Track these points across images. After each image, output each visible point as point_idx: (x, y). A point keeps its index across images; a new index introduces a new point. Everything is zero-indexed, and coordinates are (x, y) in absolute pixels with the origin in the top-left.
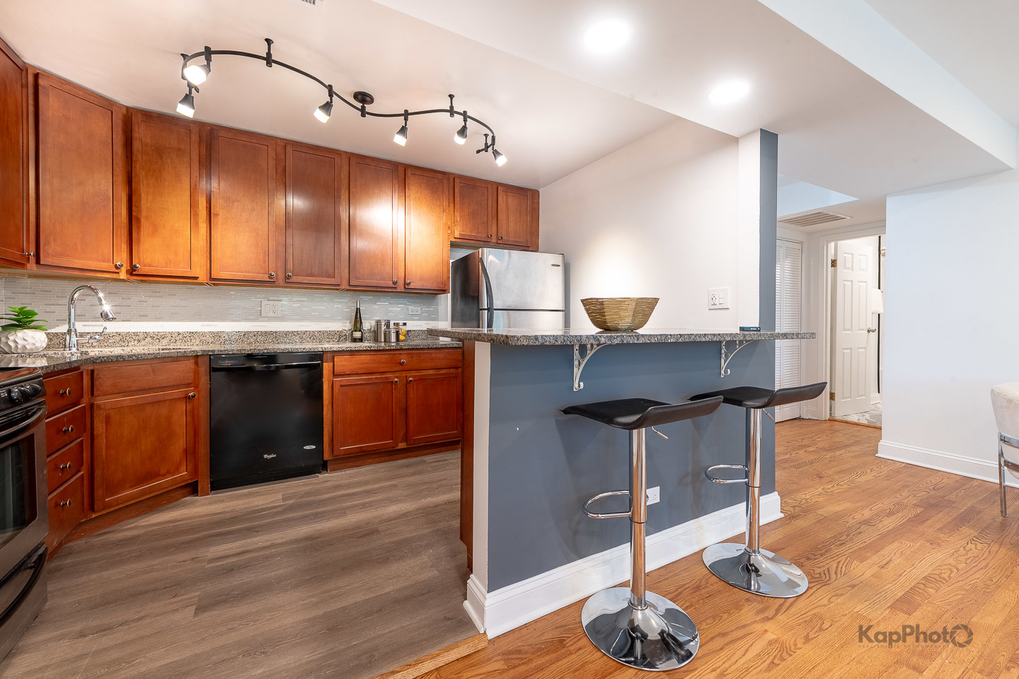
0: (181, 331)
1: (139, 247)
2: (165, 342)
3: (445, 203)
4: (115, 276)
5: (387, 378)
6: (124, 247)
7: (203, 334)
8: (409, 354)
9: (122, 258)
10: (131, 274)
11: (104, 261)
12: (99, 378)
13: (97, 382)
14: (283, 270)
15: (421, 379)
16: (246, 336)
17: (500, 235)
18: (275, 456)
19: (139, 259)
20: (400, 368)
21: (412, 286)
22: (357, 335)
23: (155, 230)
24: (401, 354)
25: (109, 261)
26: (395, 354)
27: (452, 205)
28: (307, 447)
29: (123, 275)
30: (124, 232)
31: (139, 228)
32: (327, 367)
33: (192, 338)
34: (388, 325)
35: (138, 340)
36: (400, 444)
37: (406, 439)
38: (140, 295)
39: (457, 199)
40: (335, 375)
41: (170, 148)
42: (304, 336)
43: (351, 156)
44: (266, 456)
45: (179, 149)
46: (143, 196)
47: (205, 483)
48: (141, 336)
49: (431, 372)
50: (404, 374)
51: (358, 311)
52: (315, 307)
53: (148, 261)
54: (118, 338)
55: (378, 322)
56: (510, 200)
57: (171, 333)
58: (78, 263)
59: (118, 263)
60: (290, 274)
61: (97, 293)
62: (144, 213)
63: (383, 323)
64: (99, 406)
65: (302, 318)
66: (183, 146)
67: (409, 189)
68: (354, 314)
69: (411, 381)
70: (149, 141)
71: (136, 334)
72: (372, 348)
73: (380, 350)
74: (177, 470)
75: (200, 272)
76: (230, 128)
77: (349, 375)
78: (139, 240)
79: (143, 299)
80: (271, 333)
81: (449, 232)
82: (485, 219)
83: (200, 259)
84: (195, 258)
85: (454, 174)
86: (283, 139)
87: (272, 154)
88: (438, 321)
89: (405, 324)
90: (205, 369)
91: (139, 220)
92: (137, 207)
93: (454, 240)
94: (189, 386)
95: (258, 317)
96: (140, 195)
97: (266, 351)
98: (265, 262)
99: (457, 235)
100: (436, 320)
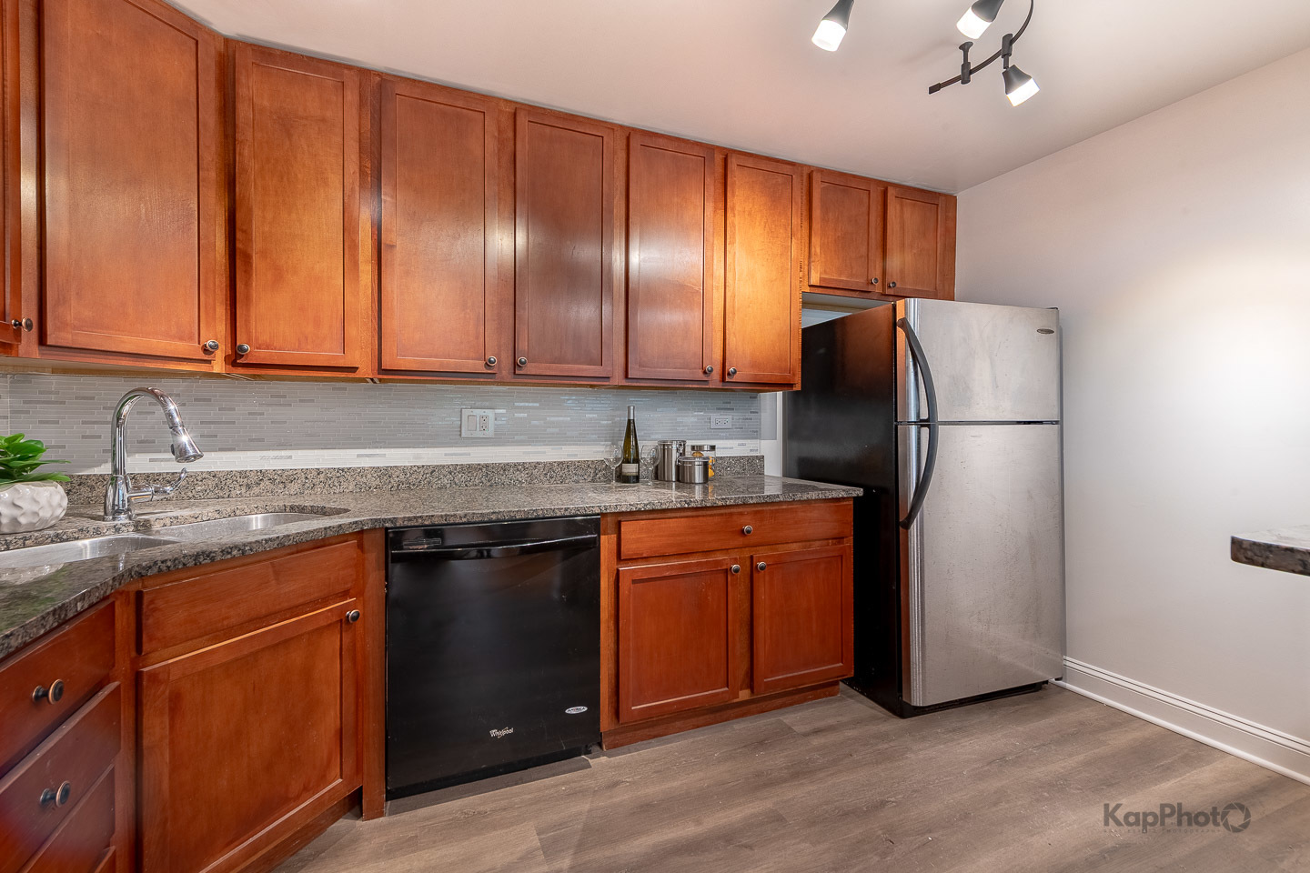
0: (321, 466)
1: (248, 310)
2: (294, 488)
3: (796, 221)
4: (203, 368)
5: (717, 563)
6: (221, 312)
7: (361, 472)
8: (756, 513)
9: (216, 334)
10: (234, 364)
11: (181, 339)
12: (155, 610)
13: (151, 621)
14: (511, 352)
15: (778, 563)
16: (436, 474)
17: (890, 280)
18: (511, 731)
19: (248, 332)
20: (740, 541)
21: (736, 378)
22: (631, 469)
23: (278, 276)
24: (741, 514)
25: (191, 338)
26: (731, 514)
27: (806, 222)
28: (572, 711)
29: (218, 366)
30: (221, 281)
31: (248, 272)
32: (607, 542)
33: (341, 480)
34: (683, 452)
35: (248, 485)
36: (741, 693)
37: (750, 683)
38: (251, 400)
39: (816, 212)
40: (621, 559)
41: (306, 118)
42: (534, 472)
43: (630, 135)
44: (494, 733)
45: (323, 120)
46: (257, 213)
47: (374, 789)
48: (254, 479)
49: (795, 547)
50: (748, 552)
51: (631, 425)
52: (552, 419)
53: (265, 338)
54: (211, 483)
55: (665, 446)
56: (907, 213)
57: (305, 471)
59: (210, 343)
60: (523, 359)
61: (164, 405)
63: (673, 447)
64: (154, 676)
65: (533, 439)
66: (329, 114)
67: (733, 195)
68: (624, 431)
69: (762, 568)
70: (266, 103)
71: (243, 474)
72: (693, 505)
73: (706, 508)
74: (323, 780)
75: (360, 357)
76: (414, 81)
77: (646, 559)
78: (248, 298)
79: (257, 409)
80: (479, 467)
81: (801, 274)
82: (863, 250)
83: (361, 333)
84: (352, 331)
85: (810, 166)
86: (511, 101)
87: (491, 127)
88: (760, 439)
89: (713, 448)
90: (374, 556)
91: (248, 258)
92: (244, 232)
93: (808, 290)
94: (345, 594)
95: (456, 437)
96: (250, 210)
97: (494, 517)
98: (477, 338)
99: (815, 280)
100: (756, 438)
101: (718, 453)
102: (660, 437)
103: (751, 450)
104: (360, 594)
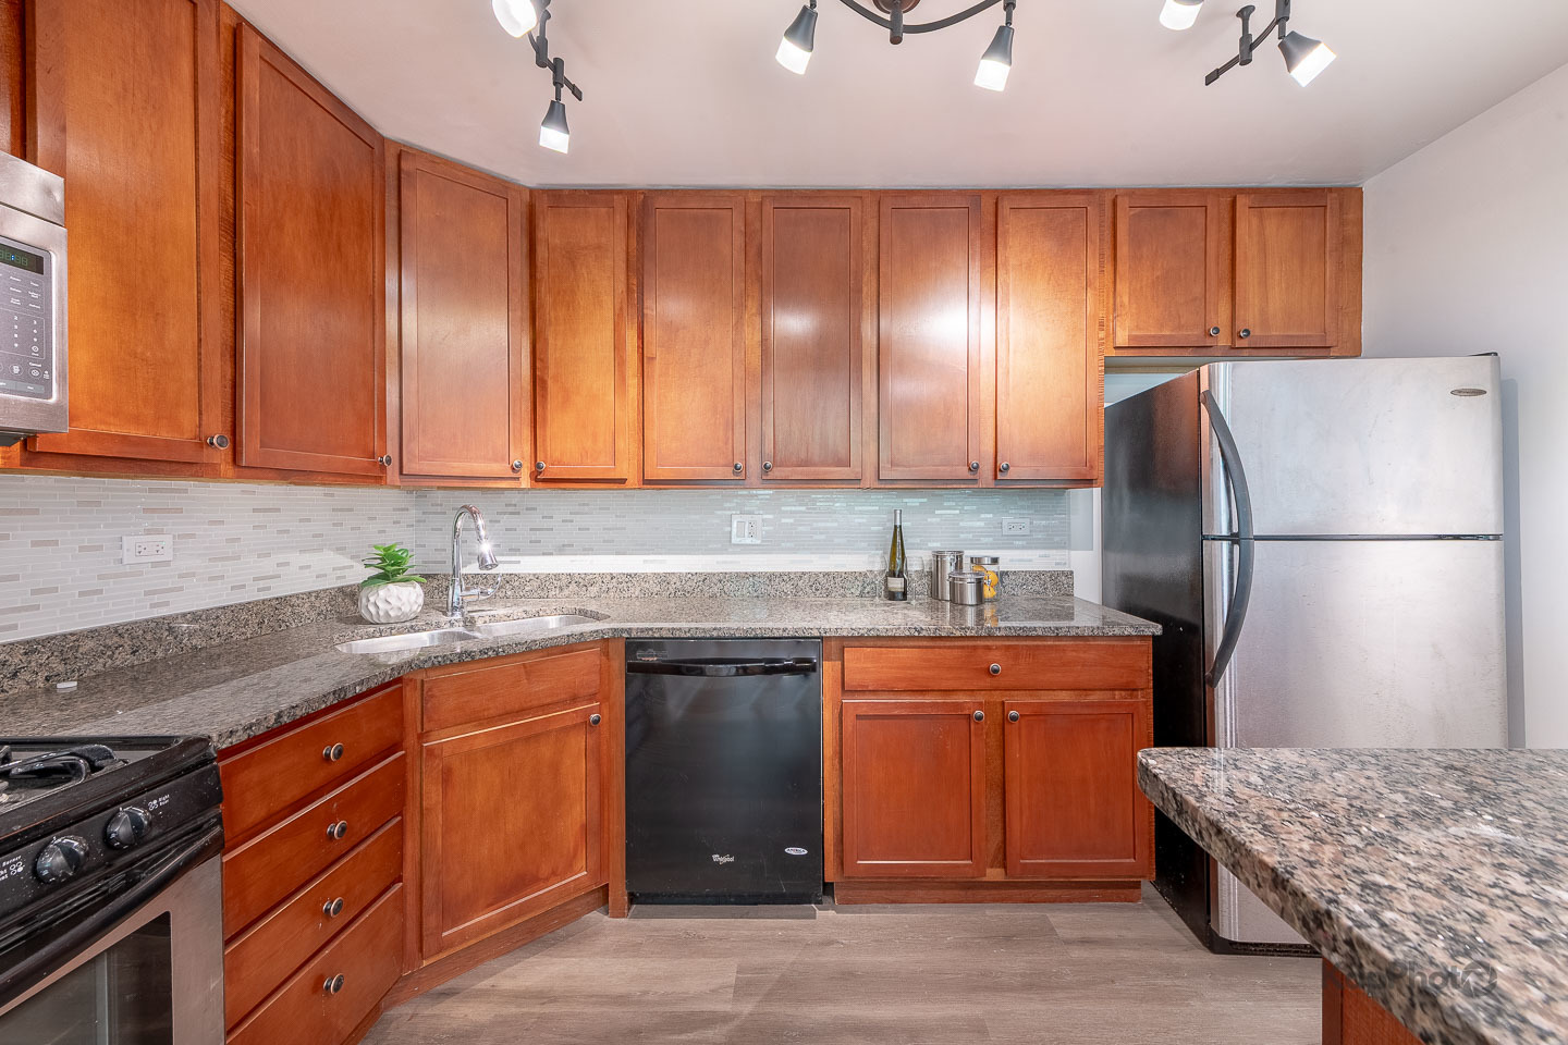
0: (615, 571)
1: (545, 431)
2: (594, 590)
3: (1093, 265)
4: (512, 484)
5: (957, 705)
6: (527, 432)
7: (644, 578)
8: (1008, 647)
9: (521, 454)
10: (537, 480)
11: (496, 461)
12: (432, 696)
13: (429, 705)
14: (758, 456)
15: (1039, 714)
16: (707, 582)
17: (1240, 326)
18: (732, 858)
19: (545, 451)
20: (988, 682)
21: (1010, 475)
22: (896, 584)
23: (566, 400)
24: (988, 648)
25: (503, 460)
26: (975, 648)
27: (1108, 268)
28: (791, 851)
29: (525, 482)
30: (526, 405)
31: (544, 397)
32: (828, 670)
33: (629, 584)
34: (959, 565)
35: (560, 587)
36: (988, 871)
37: (1003, 860)
38: (559, 506)
39: (1124, 250)
40: (845, 690)
41: (585, 248)
42: (800, 583)
43: (880, 196)
44: (716, 858)
45: (599, 246)
46: (551, 341)
47: (618, 890)
48: (564, 581)
49: (1064, 696)
50: (997, 697)
51: (897, 531)
52: (820, 524)
53: (557, 455)
54: (536, 584)
55: (938, 557)
56: (1270, 228)
57: (602, 575)
58: (458, 468)
59: (516, 462)
60: (769, 464)
61: (475, 520)
62: (552, 371)
63: (948, 559)
64: (432, 751)
65: (799, 547)
66: (603, 240)
67: (1005, 247)
68: (890, 536)
69: (1014, 718)
70: (557, 242)
71: (557, 576)
72: (924, 633)
73: (940, 638)
74: (570, 868)
75: (627, 469)
76: (672, 191)
77: (874, 692)
78: (545, 419)
79: (569, 517)
80: (747, 576)
81: (1102, 334)
82: (1198, 290)
83: (627, 445)
84: (621, 444)
85: (1114, 190)
86: (758, 190)
87: (739, 224)
88: (1070, 548)
89: (995, 561)
90: (618, 664)
91: (544, 382)
92: (542, 360)
93: (1113, 353)
94: (591, 698)
95: (726, 545)
96: (546, 340)
97: (715, 634)
98: (726, 443)
99: (1122, 338)
100: (1064, 548)
101: (1002, 566)
102: (937, 545)
103: (1057, 564)
104: (606, 698)
